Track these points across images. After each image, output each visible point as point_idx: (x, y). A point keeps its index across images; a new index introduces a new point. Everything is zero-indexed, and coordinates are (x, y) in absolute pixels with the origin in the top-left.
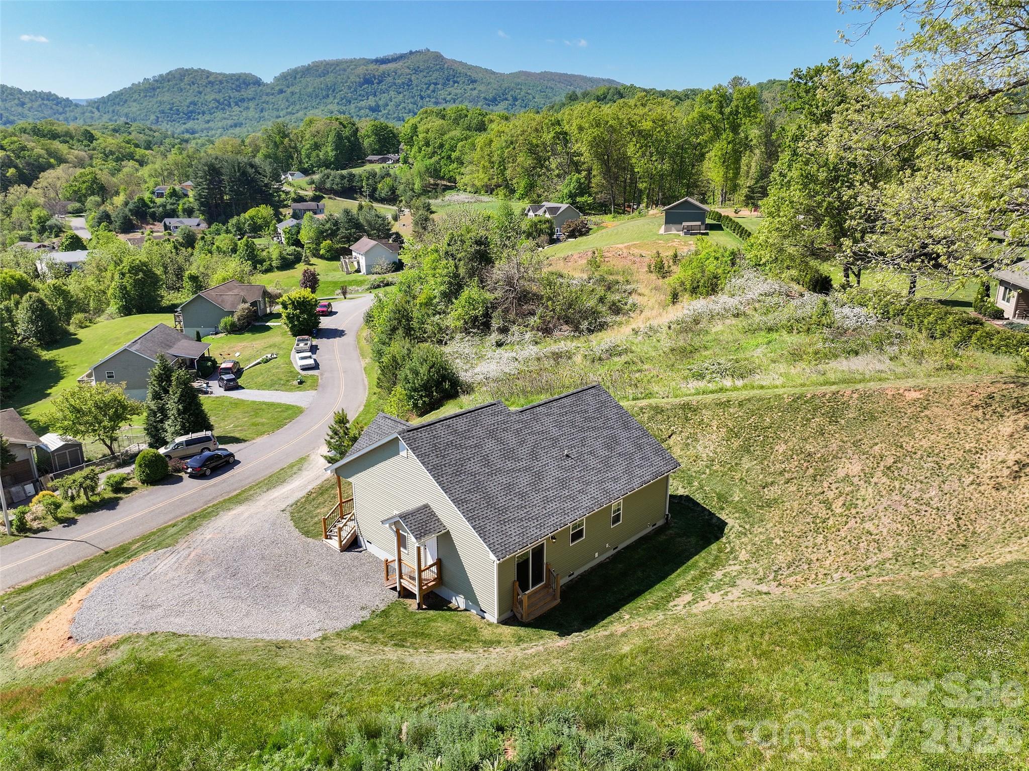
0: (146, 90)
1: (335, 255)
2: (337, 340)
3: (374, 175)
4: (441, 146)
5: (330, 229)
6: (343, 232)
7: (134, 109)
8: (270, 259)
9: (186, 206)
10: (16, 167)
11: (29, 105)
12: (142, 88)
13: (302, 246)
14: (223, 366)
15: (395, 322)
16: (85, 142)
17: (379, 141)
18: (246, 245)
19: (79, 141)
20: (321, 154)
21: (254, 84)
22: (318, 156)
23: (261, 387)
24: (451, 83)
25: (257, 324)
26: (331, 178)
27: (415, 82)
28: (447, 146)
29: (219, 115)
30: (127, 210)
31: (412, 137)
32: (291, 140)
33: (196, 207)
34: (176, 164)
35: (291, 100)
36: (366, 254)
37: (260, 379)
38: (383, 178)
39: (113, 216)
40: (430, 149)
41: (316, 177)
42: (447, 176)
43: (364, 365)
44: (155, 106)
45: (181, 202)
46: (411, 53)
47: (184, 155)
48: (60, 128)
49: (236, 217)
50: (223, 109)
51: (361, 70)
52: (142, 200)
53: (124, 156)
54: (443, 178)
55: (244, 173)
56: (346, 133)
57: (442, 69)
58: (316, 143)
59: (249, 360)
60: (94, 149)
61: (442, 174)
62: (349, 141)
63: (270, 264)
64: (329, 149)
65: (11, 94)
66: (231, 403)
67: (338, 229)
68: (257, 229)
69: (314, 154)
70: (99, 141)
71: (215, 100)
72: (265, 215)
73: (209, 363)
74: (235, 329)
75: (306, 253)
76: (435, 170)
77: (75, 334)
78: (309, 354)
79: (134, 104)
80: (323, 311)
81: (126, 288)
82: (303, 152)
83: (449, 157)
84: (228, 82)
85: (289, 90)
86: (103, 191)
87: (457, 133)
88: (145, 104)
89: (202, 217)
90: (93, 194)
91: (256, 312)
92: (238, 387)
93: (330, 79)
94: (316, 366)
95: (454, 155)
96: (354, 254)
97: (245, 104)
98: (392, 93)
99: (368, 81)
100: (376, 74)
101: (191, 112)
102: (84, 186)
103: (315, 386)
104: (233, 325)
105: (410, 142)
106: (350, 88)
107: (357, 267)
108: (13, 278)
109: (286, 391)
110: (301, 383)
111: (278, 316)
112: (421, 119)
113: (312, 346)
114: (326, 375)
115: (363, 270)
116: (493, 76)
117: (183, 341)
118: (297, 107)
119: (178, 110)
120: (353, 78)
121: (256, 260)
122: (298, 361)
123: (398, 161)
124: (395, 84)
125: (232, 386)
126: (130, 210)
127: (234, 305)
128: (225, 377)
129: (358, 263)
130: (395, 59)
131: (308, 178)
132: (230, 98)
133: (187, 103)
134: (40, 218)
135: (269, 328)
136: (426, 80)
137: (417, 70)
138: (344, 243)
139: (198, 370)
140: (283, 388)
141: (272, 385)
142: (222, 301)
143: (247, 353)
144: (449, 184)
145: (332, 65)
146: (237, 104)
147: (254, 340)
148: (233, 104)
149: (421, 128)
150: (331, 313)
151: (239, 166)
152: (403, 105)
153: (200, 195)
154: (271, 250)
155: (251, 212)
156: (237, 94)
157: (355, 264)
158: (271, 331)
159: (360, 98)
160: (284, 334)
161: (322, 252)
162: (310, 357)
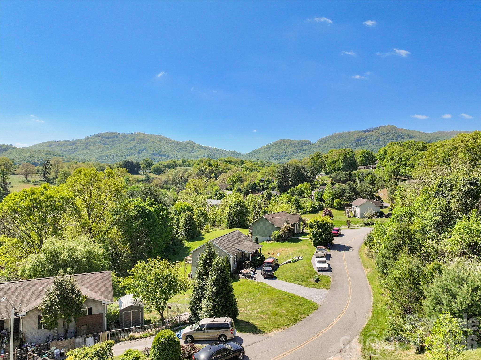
0: (267, 148)
1: (341, 207)
2: (344, 253)
3: (363, 174)
4: (401, 159)
5: (340, 193)
6: (347, 195)
7: (262, 155)
8: (307, 208)
9: (272, 186)
10: (215, 173)
11: (227, 155)
12: (266, 147)
13: (324, 202)
14: (267, 261)
15: (399, 241)
16: (241, 164)
17: (365, 159)
18: (295, 200)
19: (238, 164)
20: (336, 166)
21: (308, 144)
22: (334, 166)
23: (288, 279)
24: (400, 138)
25: (293, 237)
26: (340, 175)
27: (381, 140)
28: (404, 159)
29: (293, 156)
30: (248, 187)
31: (383, 156)
32: (322, 160)
33: (277, 186)
34: (272, 171)
35: (323, 149)
36: (360, 206)
37: (288, 274)
38: (367, 175)
39: (242, 189)
40: (394, 161)
41: (333, 175)
42: (404, 174)
43: (366, 274)
44: (270, 154)
45: (270, 184)
46: (380, 127)
47: (276, 167)
48: (233, 160)
49: (292, 188)
50: (295, 154)
51: (356, 136)
52: (255, 183)
53: (253, 170)
54: (401, 175)
55: (299, 171)
56: (349, 155)
57: (396, 133)
58: (334, 161)
59: (284, 259)
60: (243, 167)
61: (401, 173)
62: (350, 159)
63: (306, 210)
64: (340, 163)
65: (222, 152)
66: (265, 289)
67: (344, 193)
68: (301, 194)
69: (332, 165)
70: (245, 164)
71: (292, 151)
72: (307, 187)
73: (259, 258)
74: (280, 239)
75: (326, 205)
76: (397, 171)
77: (203, 235)
78: (324, 259)
79: (262, 154)
80: (335, 233)
81: (232, 214)
82: (328, 165)
83: (405, 164)
84: (298, 144)
85: (323, 146)
86: (241, 180)
87: (410, 152)
88: (266, 153)
89: (278, 191)
90: (238, 182)
91: (294, 230)
92: (273, 277)
93: (341, 140)
94: (329, 270)
95: (408, 163)
96: (353, 207)
97: (304, 152)
98: (370, 144)
99: (359, 140)
100: (363, 137)
101: (282, 156)
102: (235, 179)
103: (327, 286)
104: (279, 236)
105: (382, 158)
106: (350, 143)
107: (354, 214)
108: (185, 206)
109: (305, 285)
110: (317, 281)
111: (306, 234)
112: (389, 147)
113: (327, 254)
114: (337, 277)
115: (358, 215)
116: (423, 135)
117: (247, 242)
118: (326, 152)
119: (277, 155)
120: (351, 139)
121: (299, 207)
122: (317, 264)
123: (375, 168)
124: (371, 140)
125: (270, 276)
126: (250, 187)
127: (281, 224)
128: (266, 268)
129: (355, 212)
130: (372, 130)
131: (329, 176)
132: (298, 150)
133: (281, 153)
134: (216, 190)
135: (300, 241)
136: (387, 138)
137: (382, 134)
138: (347, 201)
139: (251, 261)
140: (303, 283)
141: (295, 280)
142: (275, 221)
143: (285, 254)
144: (405, 178)
145: (342, 134)
146: (300, 152)
147: (290, 246)
148: (299, 152)
149: (389, 151)
150: (340, 235)
151: (297, 168)
152: (375, 149)
153: (278, 181)
154: (307, 203)
155: (300, 185)
156: (301, 148)
157: (353, 212)
158: (301, 242)
159: (354, 147)
160: (309, 245)
161: (335, 205)
162: (325, 262)
